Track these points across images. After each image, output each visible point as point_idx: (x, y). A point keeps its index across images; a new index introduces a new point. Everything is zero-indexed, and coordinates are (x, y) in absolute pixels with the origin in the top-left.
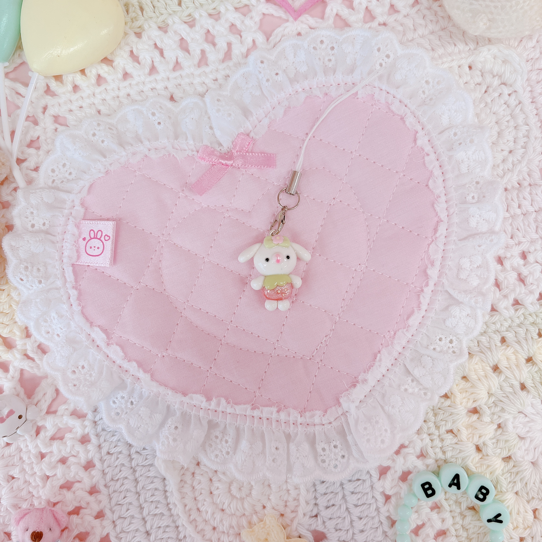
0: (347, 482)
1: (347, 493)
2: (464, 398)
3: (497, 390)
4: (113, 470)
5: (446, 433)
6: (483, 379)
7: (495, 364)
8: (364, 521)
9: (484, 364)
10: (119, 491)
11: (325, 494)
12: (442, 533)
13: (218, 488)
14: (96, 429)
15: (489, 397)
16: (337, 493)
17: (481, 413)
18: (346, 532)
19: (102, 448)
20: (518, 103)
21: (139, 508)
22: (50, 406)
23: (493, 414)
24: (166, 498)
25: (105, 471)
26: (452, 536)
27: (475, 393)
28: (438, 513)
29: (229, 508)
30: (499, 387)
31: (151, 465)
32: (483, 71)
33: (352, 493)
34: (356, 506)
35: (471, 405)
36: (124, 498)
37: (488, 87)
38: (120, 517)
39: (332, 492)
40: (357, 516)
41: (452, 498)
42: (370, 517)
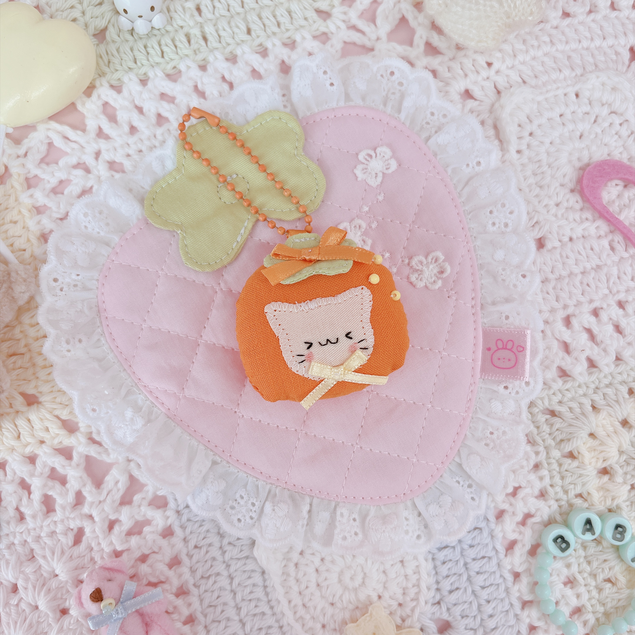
0: (471, 561)
1: (472, 573)
2: (593, 458)
3: (629, 447)
4: (203, 566)
5: (574, 497)
6: (613, 435)
7: (624, 418)
8: (493, 604)
9: (612, 419)
10: (211, 590)
11: (448, 576)
12: (578, 611)
13: (326, 579)
14: (181, 520)
15: (620, 455)
16: (460, 575)
17: (612, 473)
18: (473, 618)
19: (188, 541)
20: (630, 133)
21: (236, 609)
22: (123, 497)
23: (626, 473)
24: (267, 594)
25: (193, 569)
26: (589, 612)
27: (605, 451)
28: (572, 588)
29: (340, 601)
30: (630, 444)
31: (247, 557)
32: (591, 99)
33: (478, 573)
34: (483, 588)
35: (601, 465)
36: (217, 598)
37: (597, 117)
38: (213, 621)
39: (455, 574)
40: (484, 600)
41: (586, 571)
42: (499, 599)
